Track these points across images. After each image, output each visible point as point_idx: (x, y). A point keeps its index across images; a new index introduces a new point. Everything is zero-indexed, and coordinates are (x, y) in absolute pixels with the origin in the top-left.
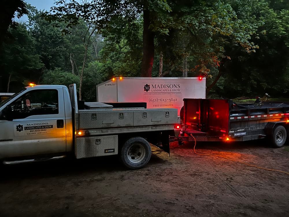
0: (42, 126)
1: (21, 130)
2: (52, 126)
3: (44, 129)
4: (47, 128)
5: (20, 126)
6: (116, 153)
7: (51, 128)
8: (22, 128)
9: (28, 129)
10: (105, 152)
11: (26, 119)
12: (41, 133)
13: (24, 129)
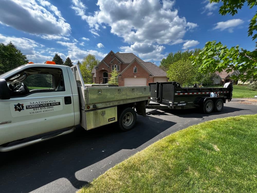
0: (48, 104)
1: (21, 109)
2: (59, 104)
3: (50, 107)
4: (54, 105)
5: (19, 105)
6: (116, 120)
7: (58, 105)
8: (23, 107)
9: (31, 108)
10: (109, 121)
11: (28, 97)
12: (47, 111)
13: (25, 108)
